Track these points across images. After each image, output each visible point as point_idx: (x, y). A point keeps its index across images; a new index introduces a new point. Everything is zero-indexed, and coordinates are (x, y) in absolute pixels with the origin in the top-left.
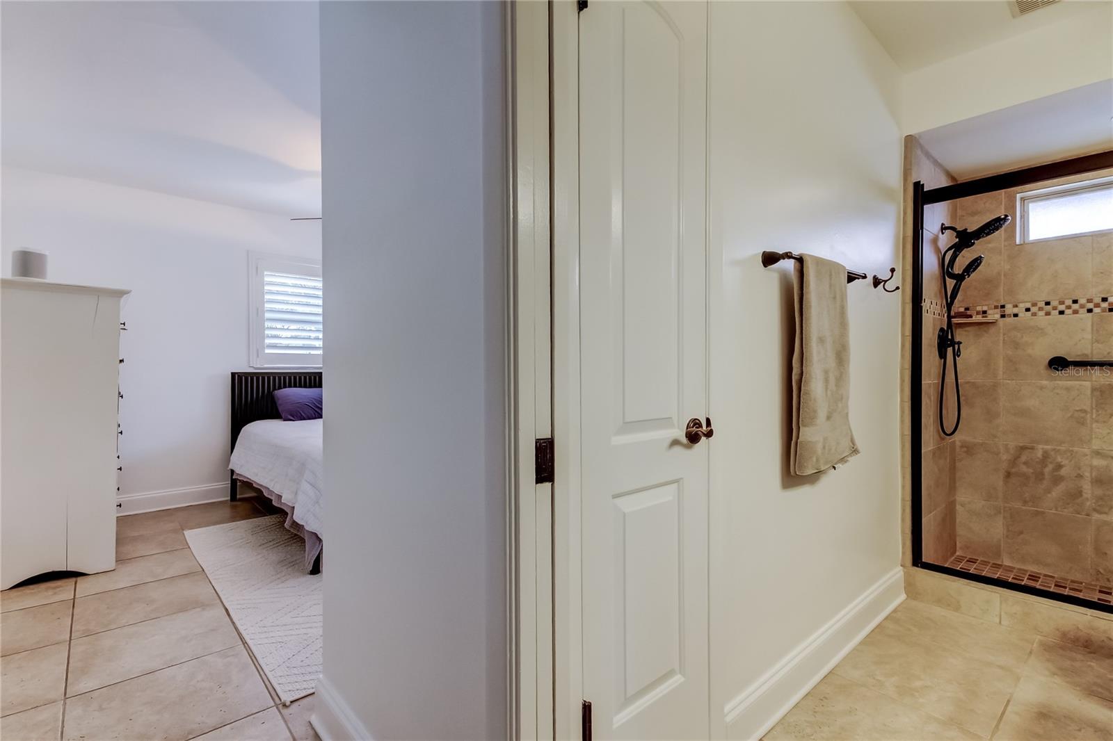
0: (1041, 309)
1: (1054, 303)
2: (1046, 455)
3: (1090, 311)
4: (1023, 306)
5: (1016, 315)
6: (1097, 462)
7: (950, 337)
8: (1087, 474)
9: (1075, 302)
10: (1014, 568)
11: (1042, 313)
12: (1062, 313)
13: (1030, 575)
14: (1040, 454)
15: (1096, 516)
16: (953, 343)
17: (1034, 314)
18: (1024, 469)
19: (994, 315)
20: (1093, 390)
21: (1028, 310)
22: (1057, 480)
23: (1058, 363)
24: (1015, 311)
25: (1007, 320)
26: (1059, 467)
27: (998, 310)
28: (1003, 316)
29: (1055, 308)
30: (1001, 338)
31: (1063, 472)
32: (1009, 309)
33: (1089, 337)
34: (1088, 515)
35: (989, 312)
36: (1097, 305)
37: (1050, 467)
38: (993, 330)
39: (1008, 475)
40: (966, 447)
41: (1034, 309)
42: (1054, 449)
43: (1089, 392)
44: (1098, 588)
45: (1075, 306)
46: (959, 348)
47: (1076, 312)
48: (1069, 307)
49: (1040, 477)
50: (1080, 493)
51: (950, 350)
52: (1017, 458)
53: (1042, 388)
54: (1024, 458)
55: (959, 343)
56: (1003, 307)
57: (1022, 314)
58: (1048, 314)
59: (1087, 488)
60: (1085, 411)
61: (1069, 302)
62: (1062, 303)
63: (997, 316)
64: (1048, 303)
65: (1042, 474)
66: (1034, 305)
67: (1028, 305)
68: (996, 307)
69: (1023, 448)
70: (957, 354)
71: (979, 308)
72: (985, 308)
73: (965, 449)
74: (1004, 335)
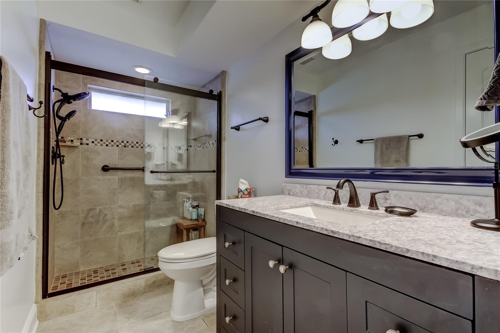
0: (99, 143)
1: (104, 141)
2: (100, 211)
3: (118, 146)
4: (91, 140)
5: (87, 144)
6: (120, 210)
7: (58, 153)
8: (116, 216)
9: (112, 141)
10: (86, 271)
11: (99, 145)
12: (107, 145)
13: (93, 271)
14: (98, 211)
15: (119, 234)
16: (60, 156)
17: (96, 145)
18: (91, 219)
19: (77, 143)
20: (119, 180)
21: (93, 142)
22: (105, 221)
23: (105, 169)
24: (87, 142)
25: (83, 146)
26: (106, 215)
27: (79, 141)
28: (81, 144)
29: (104, 143)
30: (81, 155)
31: (107, 217)
32: (84, 141)
33: (117, 157)
34: (116, 234)
35: (75, 141)
36: (120, 144)
37: (102, 216)
38: (76, 150)
39: (83, 224)
40: (61, 214)
41: (96, 142)
42: (104, 208)
43: (117, 181)
44: (120, 265)
45: (112, 143)
46: (63, 159)
47: (112, 146)
48: (110, 143)
49: (97, 222)
50: (114, 225)
51: (58, 160)
52: (88, 214)
53: (99, 180)
54: (91, 214)
55: (63, 156)
56: (81, 139)
57: (90, 144)
58: (102, 145)
59: (116, 223)
60: (115, 189)
61: (110, 141)
62: (107, 141)
63: (79, 144)
64: (101, 140)
65: (99, 220)
66: (96, 140)
67: (93, 140)
68: (78, 139)
69: (91, 210)
70: (62, 162)
71: (69, 138)
72: (72, 139)
73: (60, 215)
74: (82, 154)
